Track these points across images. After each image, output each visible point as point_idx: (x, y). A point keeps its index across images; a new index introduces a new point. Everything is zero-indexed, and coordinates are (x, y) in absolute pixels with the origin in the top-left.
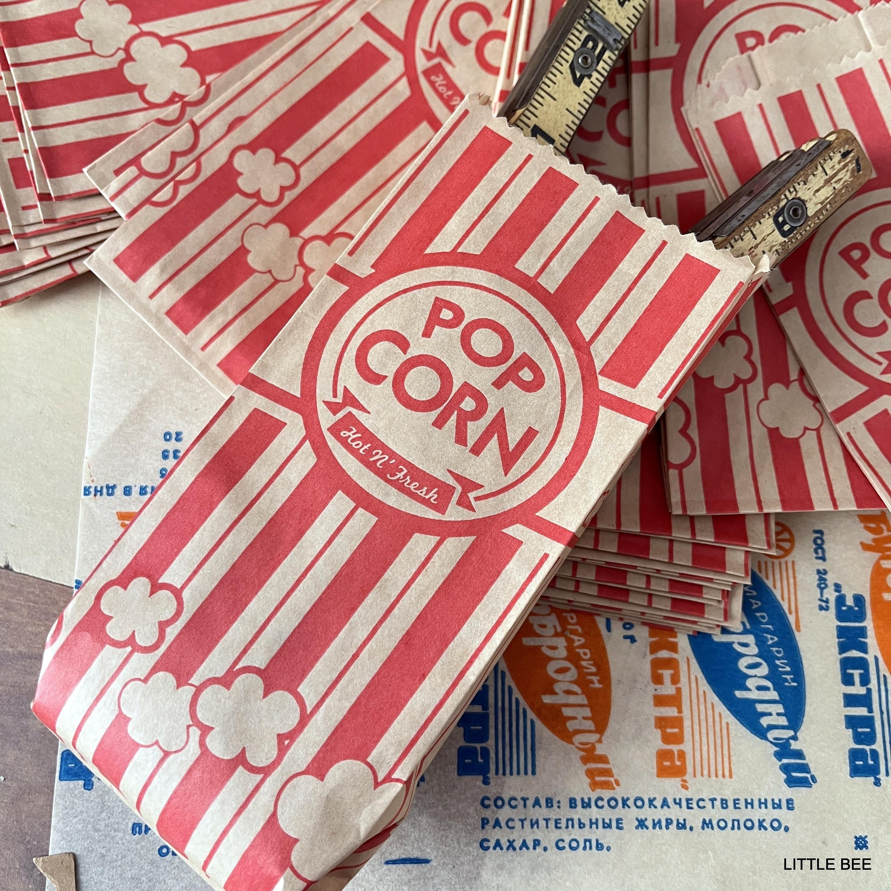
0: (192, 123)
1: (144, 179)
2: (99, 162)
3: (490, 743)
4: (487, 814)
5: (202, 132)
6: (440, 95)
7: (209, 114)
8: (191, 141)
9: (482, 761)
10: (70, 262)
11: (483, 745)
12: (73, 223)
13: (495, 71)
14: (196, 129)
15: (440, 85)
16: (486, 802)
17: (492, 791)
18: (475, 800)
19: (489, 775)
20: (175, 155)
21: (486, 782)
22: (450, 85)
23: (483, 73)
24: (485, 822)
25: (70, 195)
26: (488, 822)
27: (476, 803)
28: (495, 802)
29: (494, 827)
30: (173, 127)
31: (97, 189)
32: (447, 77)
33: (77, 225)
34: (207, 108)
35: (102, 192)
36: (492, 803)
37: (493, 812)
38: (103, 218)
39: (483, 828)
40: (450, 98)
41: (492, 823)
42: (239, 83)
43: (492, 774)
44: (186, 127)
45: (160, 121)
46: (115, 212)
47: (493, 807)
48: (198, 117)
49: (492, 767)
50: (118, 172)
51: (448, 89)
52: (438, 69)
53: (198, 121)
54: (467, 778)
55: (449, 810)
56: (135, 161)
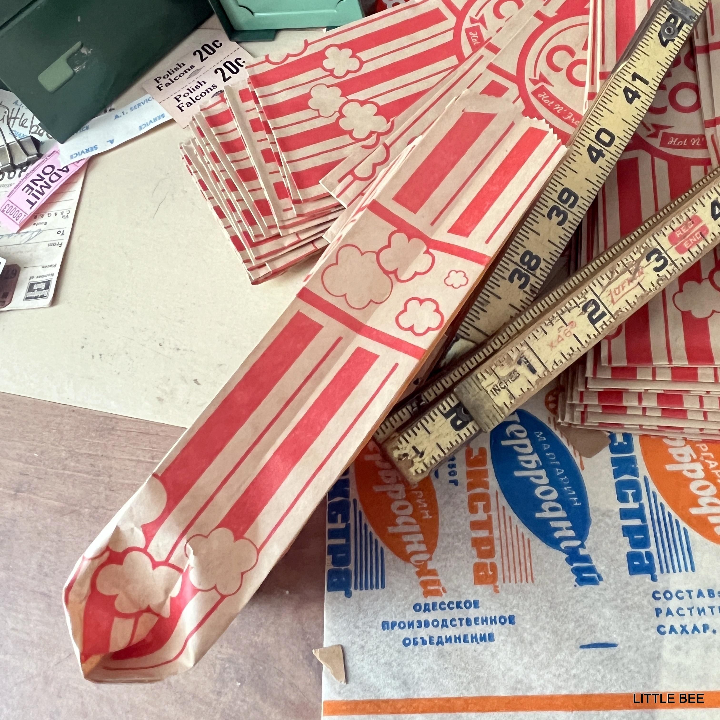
0: (385, 145)
1: (357, 182)
2: (329, 175)
3: (653, 549)
4: (659, 604)
5: (391, 150)
6: (546, 106)
7: (395, 138)
8: (385, 156)
9: (648, 562)
10: (312, 242)
11: (647, 550)
12: (314, 216)
13: (582, 84)
14: (387, 148)
15: (545, 99)
16: (657, 595)
17: (660, 586)
18: (647, 594)
19: (655, 574)
20: (375, 166)
21: (654, 579)
22: (552, 97)
23: (575, 87)
24: (658, 611)
25: (312, 198)
26: (661, 612)
27: (648, 597)
28: (664, 594)
29: (667, 615)
30: (372, 150)
31: (328, 193)
32: (548, 93)
33: (317, 217)
34: (393, 135)
35: (332, 193)
36: (661, 596)
37: (664, 603)
38: (332, 211)
39: (658, 615)
40: (553, 106)
41: (664, 612)
42: (412, 117)
43: (658, 572)
44: (380, 148)
45: (364, 147)
46: (340, 205)
47: (663, 599)
48: (388, 140)
49: (657, 566)
50: (340, 181)
51: (551, 101)
52: (542, 90)
53: (388, 142)
54: (637, 577)
55: (627, 603)
56: (351, 172)
